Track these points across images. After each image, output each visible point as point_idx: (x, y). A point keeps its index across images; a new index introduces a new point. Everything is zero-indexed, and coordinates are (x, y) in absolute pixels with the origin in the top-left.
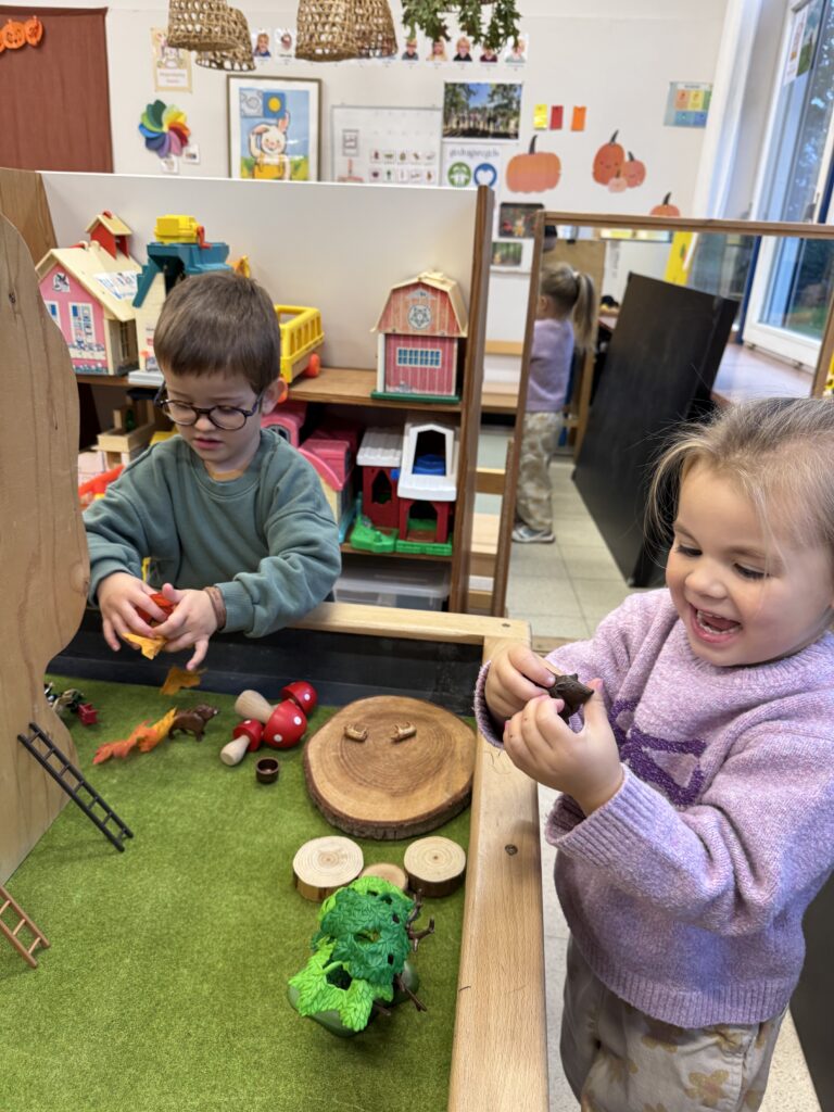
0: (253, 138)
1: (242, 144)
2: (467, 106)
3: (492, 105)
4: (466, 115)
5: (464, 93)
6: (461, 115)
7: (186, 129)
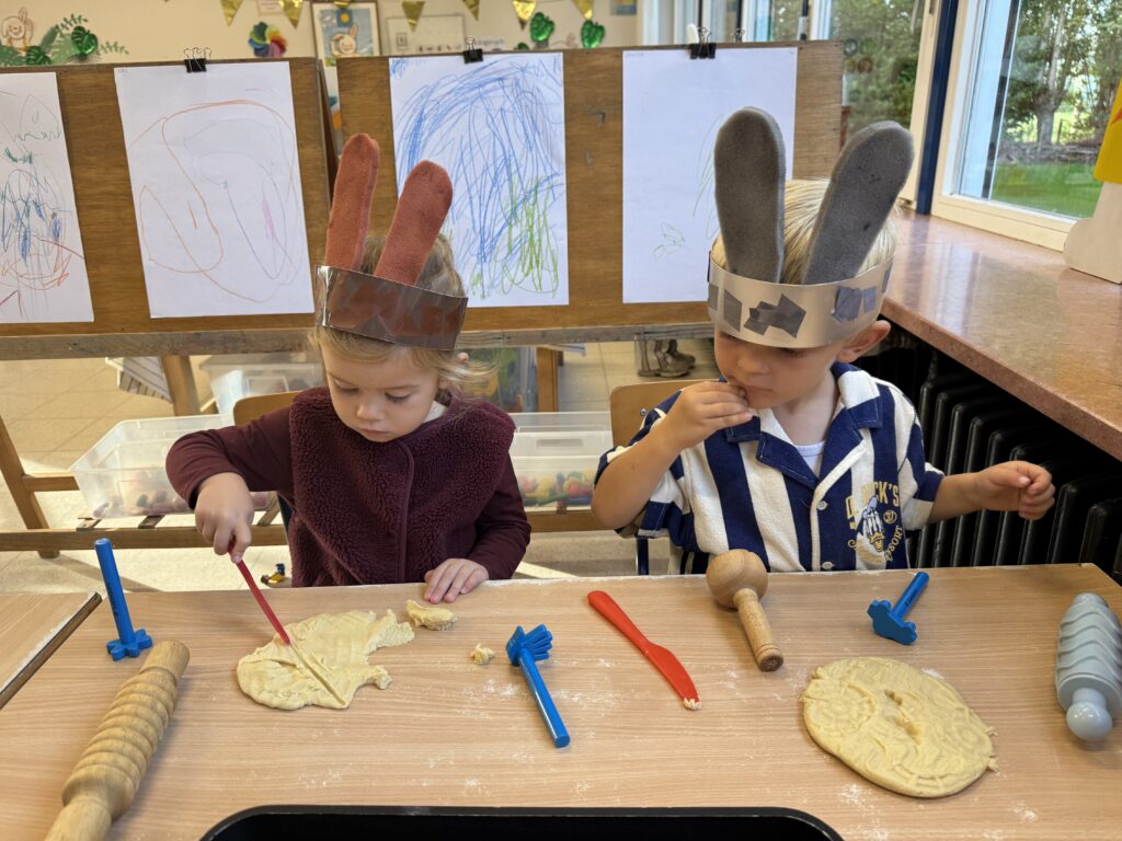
0: (333, 44)
1: (326, 49)
7: (284, 41)
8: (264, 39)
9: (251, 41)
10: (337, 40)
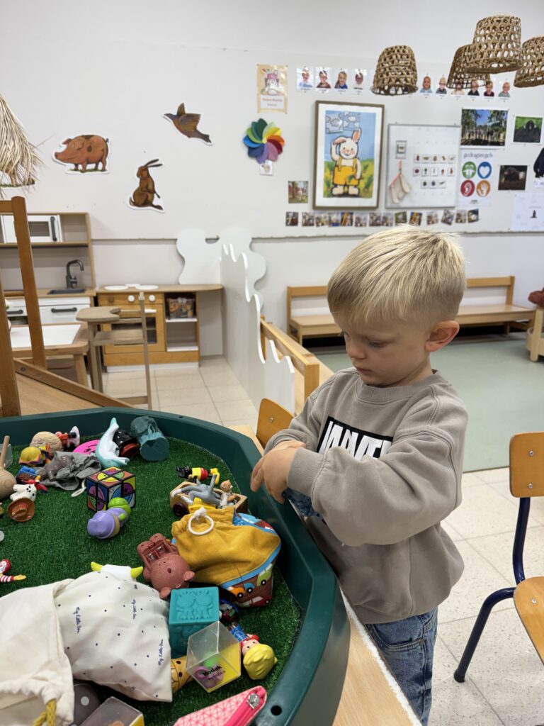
0: (334, 147)
1: (326, 152)
2: (476, 124)
3: (491, 124)
4: (474, 131)
5: (474, 116)
6: (471, 130)
7: (283, 141)
8: (261, 138)
9: (247, 139)
10: (339, 144)
